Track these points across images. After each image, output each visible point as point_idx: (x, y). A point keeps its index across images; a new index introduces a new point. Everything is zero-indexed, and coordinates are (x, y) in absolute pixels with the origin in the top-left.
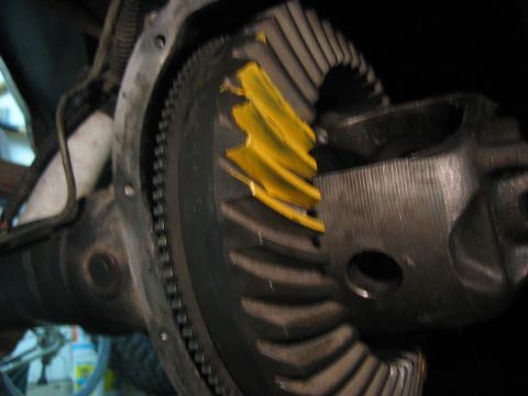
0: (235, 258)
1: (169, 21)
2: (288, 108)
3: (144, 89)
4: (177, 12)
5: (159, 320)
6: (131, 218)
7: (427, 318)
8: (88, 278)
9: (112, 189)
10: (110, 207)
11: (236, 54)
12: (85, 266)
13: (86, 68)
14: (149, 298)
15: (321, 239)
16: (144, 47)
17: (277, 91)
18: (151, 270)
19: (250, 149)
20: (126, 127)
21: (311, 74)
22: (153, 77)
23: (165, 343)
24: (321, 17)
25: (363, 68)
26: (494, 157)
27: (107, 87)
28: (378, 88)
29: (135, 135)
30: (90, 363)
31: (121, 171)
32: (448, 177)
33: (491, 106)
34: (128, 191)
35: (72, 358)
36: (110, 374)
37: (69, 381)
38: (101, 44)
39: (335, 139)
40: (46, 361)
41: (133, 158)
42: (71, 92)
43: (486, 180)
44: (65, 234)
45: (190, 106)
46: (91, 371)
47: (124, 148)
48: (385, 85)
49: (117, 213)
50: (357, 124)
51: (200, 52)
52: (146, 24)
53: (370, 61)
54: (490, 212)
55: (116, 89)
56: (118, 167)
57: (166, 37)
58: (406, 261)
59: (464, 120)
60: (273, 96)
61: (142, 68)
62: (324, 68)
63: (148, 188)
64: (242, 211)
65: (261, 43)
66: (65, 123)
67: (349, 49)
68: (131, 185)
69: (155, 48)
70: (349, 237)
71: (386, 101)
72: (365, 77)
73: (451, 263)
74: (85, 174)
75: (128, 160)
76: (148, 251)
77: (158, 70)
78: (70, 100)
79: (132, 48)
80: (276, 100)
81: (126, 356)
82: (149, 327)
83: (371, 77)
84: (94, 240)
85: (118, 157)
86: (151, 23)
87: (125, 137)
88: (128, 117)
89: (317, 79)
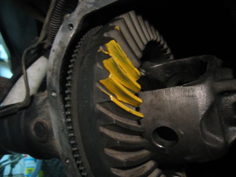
0: (102, 129)
1: (75, 18)
2: (128, 60)
3: (63, 48)
4: (79, 14)
5: (65, 153)
6: (54, 106)
7: (188, 158)
8: (34, 133)
9: (46, 92)
10: (45, 101)
11: (105, 35)
12: (32, 127)
13: (37, 37)
14: (61, 143)
15: (141, 120)
16: (63, 29)
17: (124, 54)
18: (63, 131)
19: (111, 79)
20: (54, 65)
21: (139, 45)
22: (67, 43)
23: (68, 164)
24: (144, 19)
25: (162, 42)
26: (221, 86)
27: (46, 47)
28: (169, 51)
29: (58, 69)
30: (33, 167)
31: (50, 85)
32: (200, 94)
33: (219, 61)
34: (54, 94)
35: (24, 165)
36: (42, 172)
37: (22, 174)
38: (44, 27)
39: (148, 73)
40: (13, 166)
41: (56, 79)
42: (29, 48)
43: (217, 96)
44: (24, 112)
45: (84, 58)
46: (33, 171)
47: (52, 74)
48: (171, 50)
49: (48, 104)
50: (158, 67)
51: (89, 32)
52: (65, 19)
53: (165, 39)
54: (218, 110)
55: (50, 47)
56: (50, 83)
57: (74, 25)
58: (180, 132)
59: (208, 68)
60: (122, 55)
61: (62, 39)
62: (145, 42)
63: (63, 94)
64: (106, 108)
65: (117, 30)
66: (26, 62)
67: (156, 34)
68: (55, 92)
69: (68, 30)
70: (154, 120)
71: (172, 57)
72: (162, 46)
73: (201, 133)
74: (34, 83)
75: (54, 80)
76: (62, 122)
77: (69, 40)
78: (29, 52)
79: (58, 29)
80: (123, 56)
81: (49, 165)
82: (61, 156)
83: (165, 46)
84: (37, 116)
85: (50, 78)
86: (67, 18)
87: (53, 69)
88: (55, 60)
89: (142, 47)
